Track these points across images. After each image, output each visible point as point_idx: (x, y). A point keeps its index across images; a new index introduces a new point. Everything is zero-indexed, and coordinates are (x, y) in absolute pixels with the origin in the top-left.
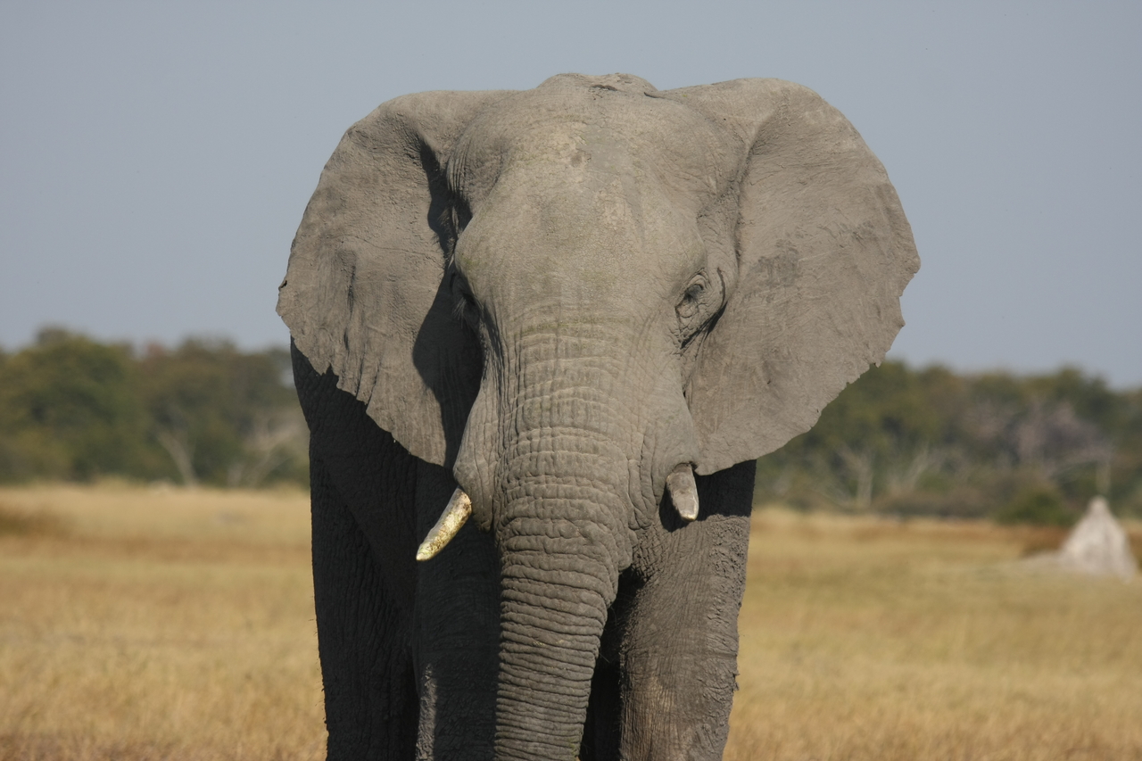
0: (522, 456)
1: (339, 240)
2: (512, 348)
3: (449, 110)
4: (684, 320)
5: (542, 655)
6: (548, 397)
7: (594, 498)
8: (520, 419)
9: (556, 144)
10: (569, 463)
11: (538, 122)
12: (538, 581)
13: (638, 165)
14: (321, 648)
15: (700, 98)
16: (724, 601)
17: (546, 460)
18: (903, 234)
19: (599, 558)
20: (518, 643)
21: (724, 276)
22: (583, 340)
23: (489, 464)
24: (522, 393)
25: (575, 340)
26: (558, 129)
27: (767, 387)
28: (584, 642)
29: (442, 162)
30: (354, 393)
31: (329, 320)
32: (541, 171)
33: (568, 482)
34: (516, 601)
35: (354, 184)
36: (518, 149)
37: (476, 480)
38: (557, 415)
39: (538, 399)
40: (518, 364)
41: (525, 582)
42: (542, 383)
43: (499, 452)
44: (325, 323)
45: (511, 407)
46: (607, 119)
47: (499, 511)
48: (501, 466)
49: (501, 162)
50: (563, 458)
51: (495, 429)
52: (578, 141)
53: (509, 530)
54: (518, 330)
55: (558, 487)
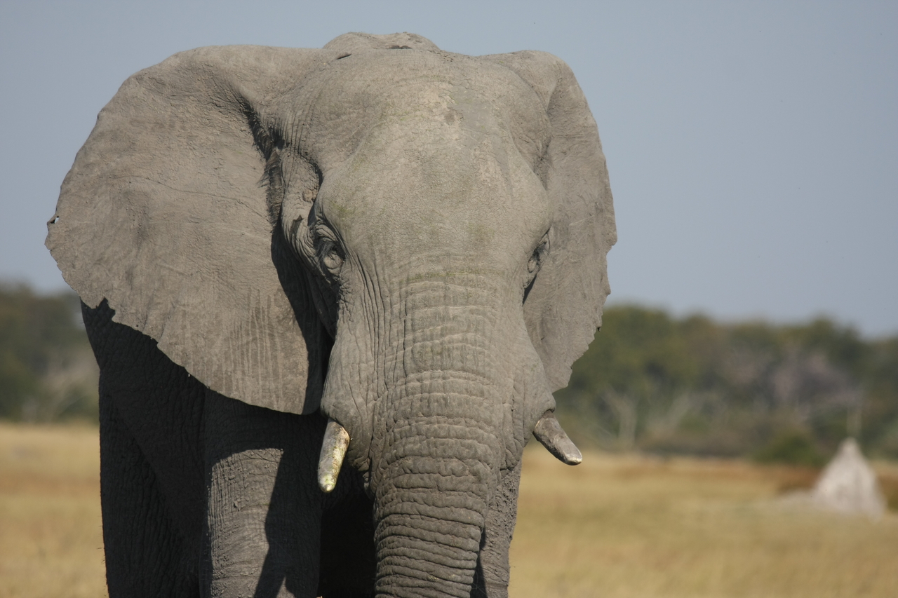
0: (411, 397)
1: (124, 181)
2: (396, 294)
3: (272, 64)
4: (529, 275)
5: (435, 589)
6: (438, 341)
7: (480, 438)
9: (427, 102)
10: (460, 405)
11: (403, 79)
12: (432, 517)
13: (502, 126)
15: (515, 65)
17: (437, 401)
20: (410, 577)
22: (469, 289)
23: (367, 403)
25: (461, 289)
26: (426, 87)
28: (468, 576)
29: (263, 113)
30: (135, 328)
31: (106, 256)
32: (417, 127)
33: (458, 423)
34: (409, 536)
35: (146, 128)
36: (389, 105)
37: (356, 417)
38: (448, 359)
39: (429, 343)
40: (403, 309)
41: (418, 519)
42: (431, 328)
43: (379, 391)
44: (102, 259)
45: (395, 349)
46: (470, 81)
47: (381, 448)
48: (383, 405)
49: (365, 116)
50: (454, 401)
51: (372, 370)
52: (446, 101)
53: (397, 468)
54: (404, 277)
55: (449, 428)
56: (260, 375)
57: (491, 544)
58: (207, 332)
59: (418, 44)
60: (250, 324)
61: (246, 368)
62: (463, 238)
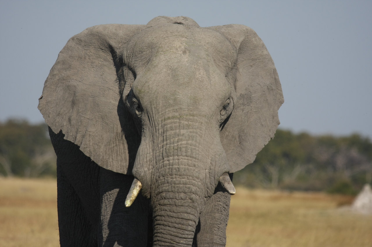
0: (165, 167)
1: (67, 81)
2: (160, 125)
3: (121, 31)
4: (222, 117)
6: (176, 144)
7: (194, 184)
8: (164, 153)
9: (176, 46)
10: (185, 170)
11: (167, 37)
12: (173, 217)
13: (208, 55)
14: (60, 240)
15: (222, 30)
16: (221, 223)
17: (175, 169)
18: (279, 89)
19: (195, 208)
20: (164, 242)
21: (234, 100)
22: (190, 122)
23: (149, 170)
24: (165, 143)
25: (186, 123)
26: (176, 40)
27: (239, 145)
28: (189, 241)
29: (118, 51)
30: (72, 141)
31: (61, 112)
32: (171, 56)
33: (184, 178)
34: (163, 225)
35: (75, 59)
36: (160, 47)
37: (144, 176)
38: (180, 152)
39: (172, 145)
40: (163, 131)
41: (167, 218)
42: (173, 139)
43: (154, 166)
44: (59, 113)
45: (160, 148)
46: (195, 37)
47: (154, 189)
48: (155, 171)
49: (151, 52)
50: (182, 169)
51: (151, 157)
52: (184, 45)
53: (159, 197)
54: (163, 118)
55: (180, 180)
56: (119, 160)
57: (219, 228)
58: (98, 143)
59: (186, 21)
60: (114, 139)
61: (113, 157)
62: (188, 102)
